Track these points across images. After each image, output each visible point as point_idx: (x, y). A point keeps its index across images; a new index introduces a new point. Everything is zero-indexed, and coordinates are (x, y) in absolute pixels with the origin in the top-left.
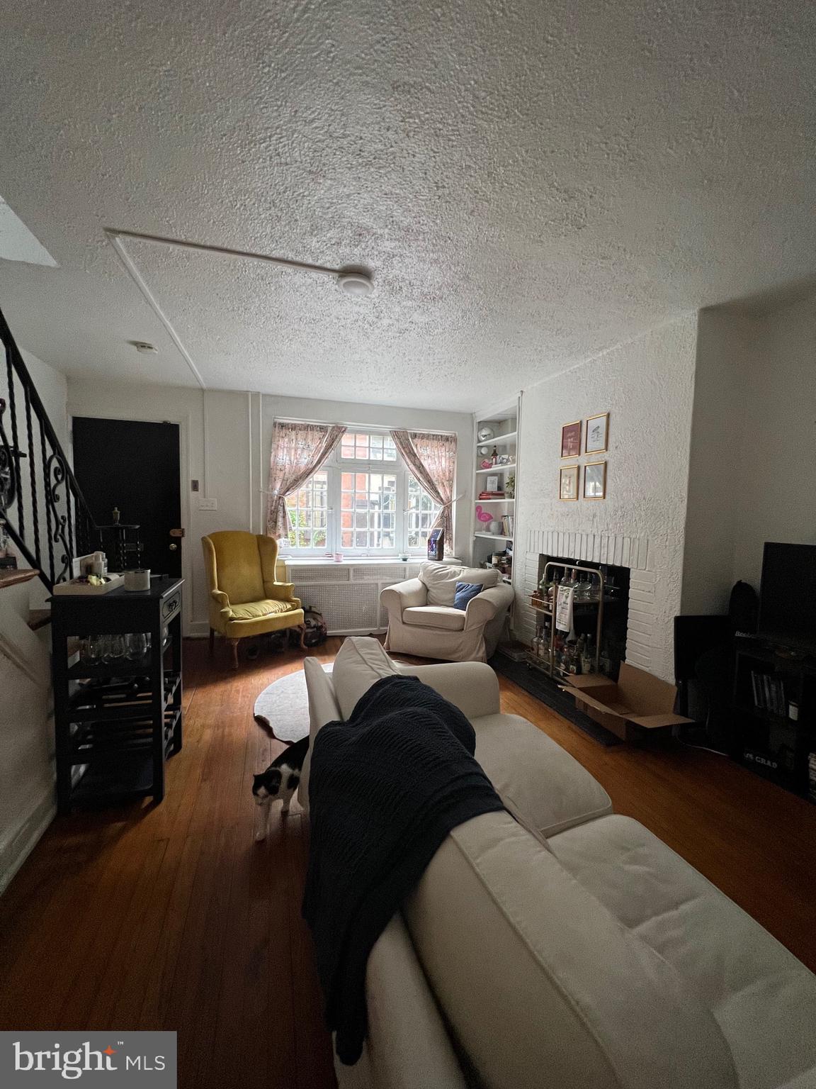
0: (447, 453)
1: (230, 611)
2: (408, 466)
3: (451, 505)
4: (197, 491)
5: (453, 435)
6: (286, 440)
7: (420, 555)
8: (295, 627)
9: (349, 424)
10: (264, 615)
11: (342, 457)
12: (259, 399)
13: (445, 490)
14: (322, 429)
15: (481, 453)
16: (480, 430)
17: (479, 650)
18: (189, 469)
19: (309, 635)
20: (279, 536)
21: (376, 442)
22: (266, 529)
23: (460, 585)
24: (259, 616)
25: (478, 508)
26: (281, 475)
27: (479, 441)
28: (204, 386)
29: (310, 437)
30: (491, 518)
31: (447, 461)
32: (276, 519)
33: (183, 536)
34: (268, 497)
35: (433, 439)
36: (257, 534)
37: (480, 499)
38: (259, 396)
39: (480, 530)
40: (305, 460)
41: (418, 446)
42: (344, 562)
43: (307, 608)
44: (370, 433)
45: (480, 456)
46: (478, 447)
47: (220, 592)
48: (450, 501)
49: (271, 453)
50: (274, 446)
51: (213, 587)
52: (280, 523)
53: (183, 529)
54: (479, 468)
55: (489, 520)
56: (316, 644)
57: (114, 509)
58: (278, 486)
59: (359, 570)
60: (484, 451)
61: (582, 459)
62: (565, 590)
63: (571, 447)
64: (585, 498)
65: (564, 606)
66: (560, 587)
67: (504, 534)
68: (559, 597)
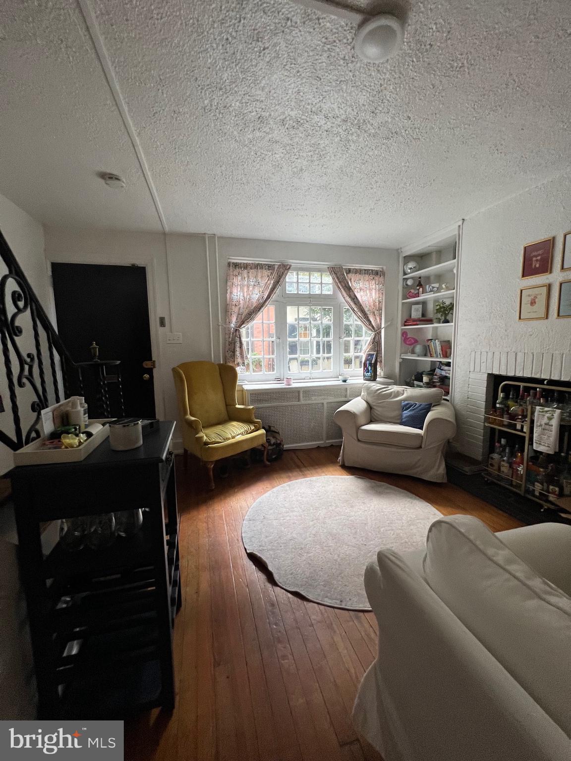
0: (377, 286)
1: (205, 435)
2: (344, 298)
3: (380, 332)
4: (164, 326)
5: (381, 269)
6: (239, 278)
7: (356, 376)
8: (259, 445)
9: (292, 262)
10: (233, 437)
11: (287, 292)
12: (215, 240)
13: (376, 319)
14: (270, 267)
15: (407, 285)
16: (405, 263)
17: (439, 467)
18: (157, 307)
19: (270, 452)
20: (238, 365)
21: (316, 277)
22: (225, 358)
23: (408, 404)
24: (229, 439)
25: (404, 334)
26: (236, 310)
27: (405, 274)
28: (167, 229)
29: (259, 274)
30: (416, 341)
31: (377, 293)
32: (234, 349)
33: (154, 367)
34: (226, 330)
35: (365, 274)
36: (217, 362)
37: (405, 326)
38: (215, 238)
39: (406, 353)
40: (256, 296)
41: (352, 280)
42: (294, 385)
43: (267, 428)
44: (310, 270)
45: (406, 287)
46: (404, 279)
47: (193, 418)
48: (380, 328)
49: (227, 290)
50: (229, 284)
51: (186, 413)
52: (238, 353)
53: (154, 361)
54: (405, 297)
55: (414, 343)
56: (276, 459)
57: (92, 344)
58: (234, 320)
59: (308, 392)
60: (410, 282)
61: (556, 276)
62: (547, 411)
63: (537, 265)
64: (559, 316)
65: (544, 429)
66: (538, 408)
67: (431, 356)
68: (538, 418)
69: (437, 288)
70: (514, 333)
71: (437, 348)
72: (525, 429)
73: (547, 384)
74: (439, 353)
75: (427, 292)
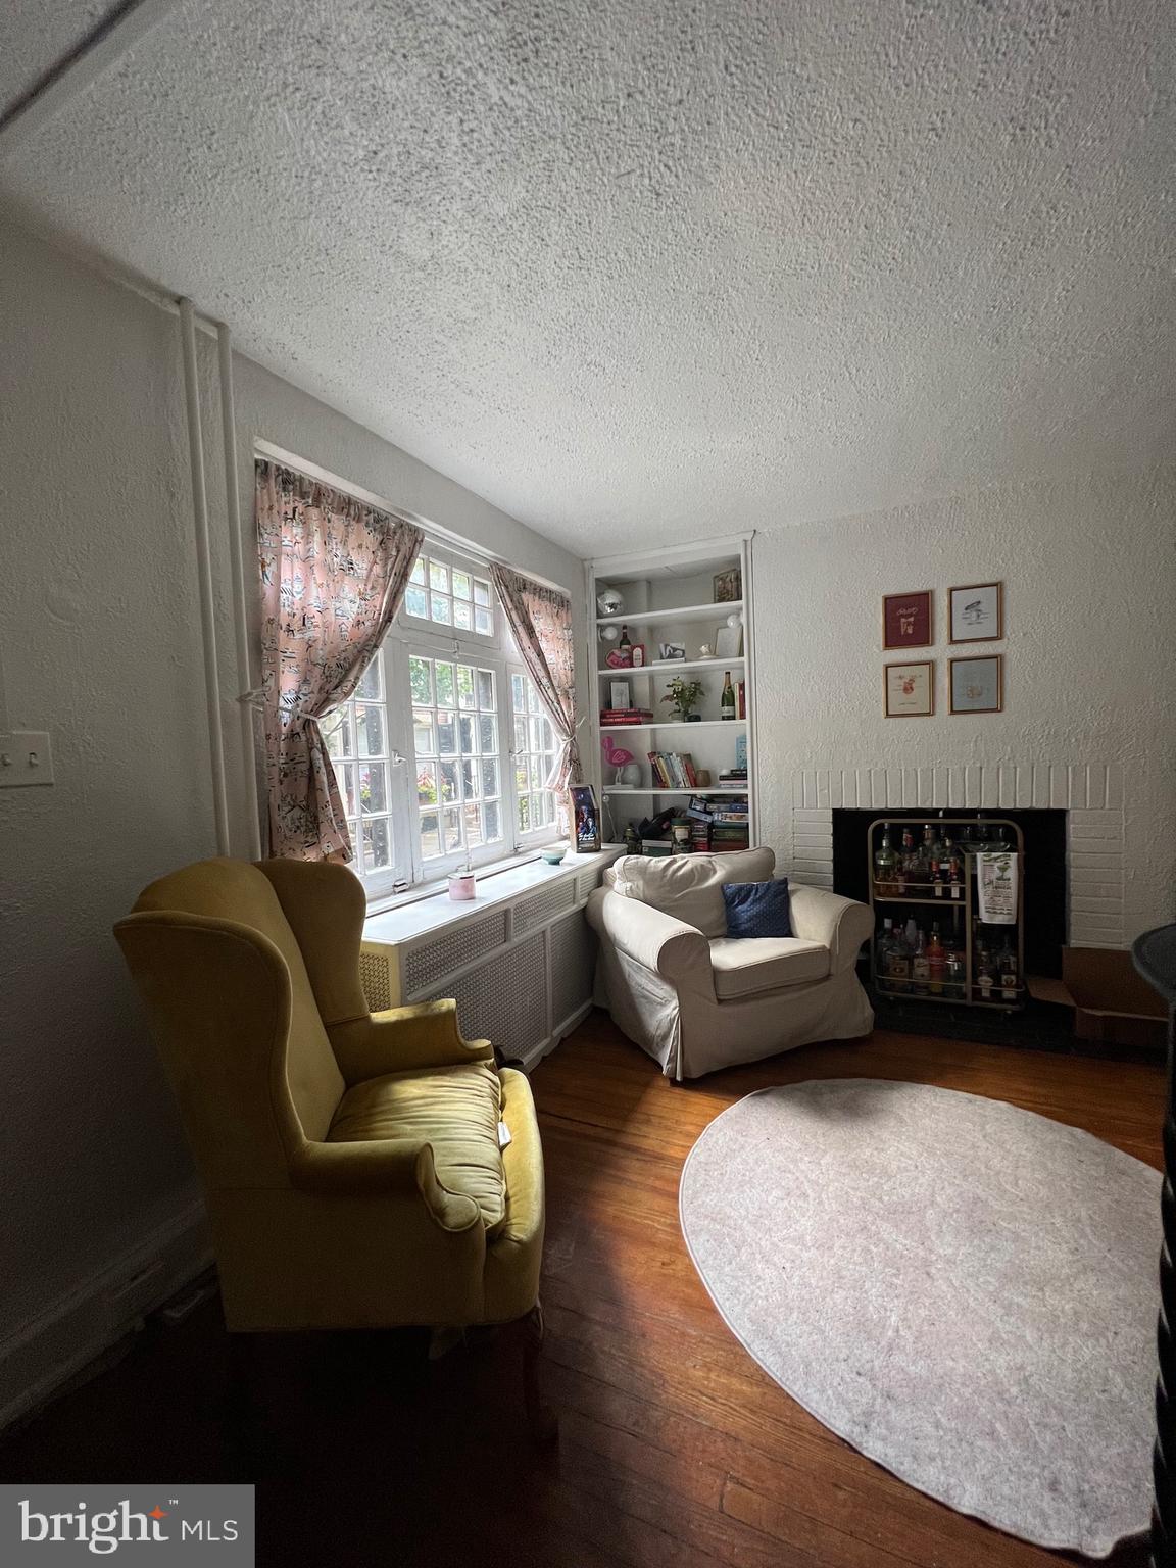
0: (565, 632)
5: (569, 597)
9: (427, 525)
11: (410, 615)
14: (379, 521)
15: (605, 638)
16: (600, 594)
23: (739, 889)
25: (605, 741)
27: (600, 615)
29: (353, 538)
30: (629, 758)
31: (567, 648)
32: (311, 797)
35: (546, 599)
37: (605, 724)
41: (535, 612)
45: (603, 644)
46: (598, 625)
54: (602, 665)
55: (625, 761)
60: (611, 634)
61: (940, 651)
62: (996, 859)
63: (910, 631)
64: (953, 712)
65: (999, 884)
66: (980, 856)
67: (664, 786)
68: (984, 871)
69: (683, 651)
70: (878, 736)
71: (676, 769)
72: (955, 894)
73: (945, 817)
74: (681, 779)
75: (662, 658)
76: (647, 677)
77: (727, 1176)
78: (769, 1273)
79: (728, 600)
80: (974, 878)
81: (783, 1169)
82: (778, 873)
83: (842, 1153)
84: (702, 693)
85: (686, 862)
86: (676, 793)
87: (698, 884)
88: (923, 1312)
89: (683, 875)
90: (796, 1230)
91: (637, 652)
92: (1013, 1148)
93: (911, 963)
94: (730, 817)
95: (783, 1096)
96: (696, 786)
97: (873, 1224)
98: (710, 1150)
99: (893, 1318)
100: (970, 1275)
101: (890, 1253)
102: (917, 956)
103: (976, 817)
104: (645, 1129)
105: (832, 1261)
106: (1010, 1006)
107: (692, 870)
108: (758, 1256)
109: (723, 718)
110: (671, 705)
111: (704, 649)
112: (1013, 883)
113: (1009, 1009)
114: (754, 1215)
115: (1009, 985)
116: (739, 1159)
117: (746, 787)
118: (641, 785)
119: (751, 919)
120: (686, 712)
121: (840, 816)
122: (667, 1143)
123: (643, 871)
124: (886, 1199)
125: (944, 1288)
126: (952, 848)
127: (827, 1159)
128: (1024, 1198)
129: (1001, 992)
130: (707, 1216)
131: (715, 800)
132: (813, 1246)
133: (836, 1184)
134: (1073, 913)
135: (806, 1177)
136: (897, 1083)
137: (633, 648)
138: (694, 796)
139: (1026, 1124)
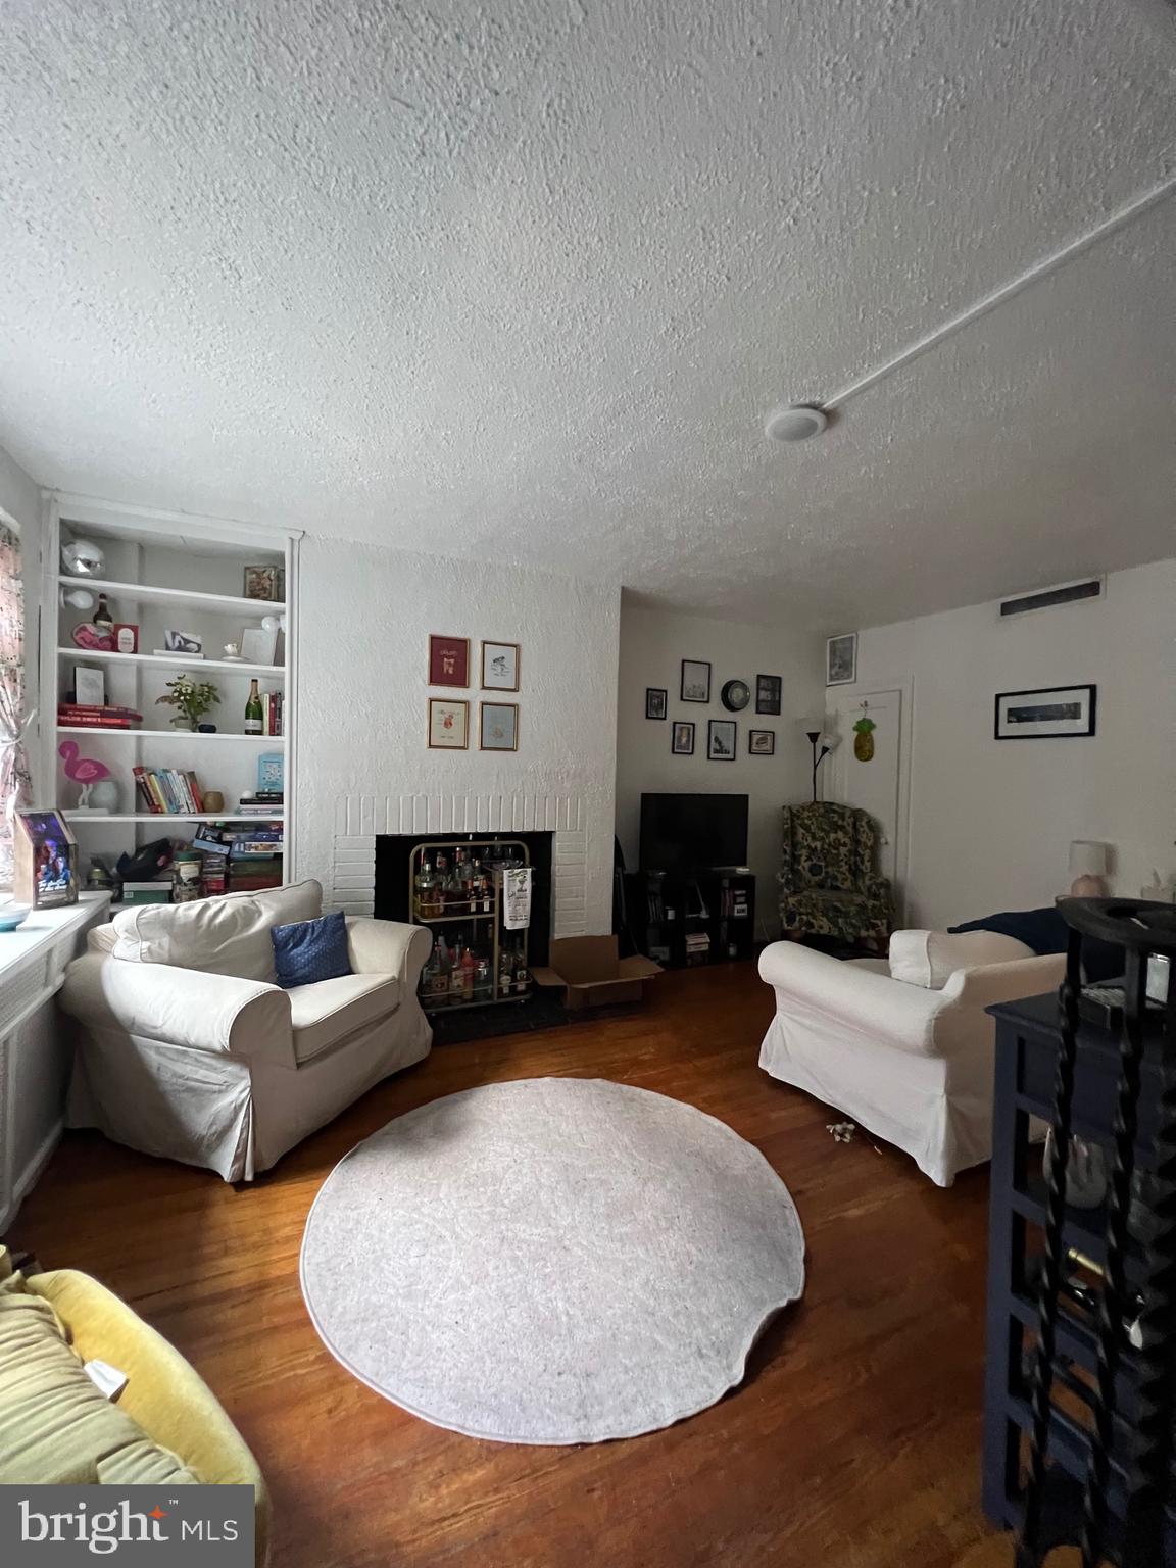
5: (18, 533)
15: (69, 605)
16: (65, 541)
25: (67, 748)
27: (66, 570)
37: (64, 724)
45: (68, 611)
46: (60, 582)
54: (66, 640)
55: (98, 776)
60: (81, 601)
61: (473, 693)
62: (517, 874)
63: (451, 672)
64: (482, 749)
65: (517, 897)
66: (506, 872)
67: (156, 810)
68: (509, 885)
69: (199, 645)
70: (421, 765)
71: (175, 789)
72: (486, 908)
73: (473, 840)
74: (182, 802)
75: (168, 648)
76: (135, 667)
77: (356, 1263)
78: (445, 1339)
79: (265, 599)
80: (502, 891)
81: (409, 1223)
82: (328, 909)
83: (453, 1178)
84: (217, 700)
85: (224, 906)
86: (179, 820)
87: (241, 931)
88: (576, 1284)
89: (222, 924)
90: (451, 1278)
91: (125, 634)
92: (569, 1113)
93: (450, 976)
94: (256, 848)
95: (374, 1147)
96: (204, 811)
97: (508, 1230)
98: (324, 1244)
99: (560, 1304)
100: (589, 1231)
101: (532, 1248)
102: (455, 969)
103: (493, 840)
104: (227, 1262)
105: (493, 1287)
106: (522, 997)
107: (233, 916)
108: (429, 1328)
109: (247, 732)
110: (173, 710)
111: (229, 648)
112: (528, 893)
113: (522, 999)
114: (404, 1288)
115: (522, 979)
116: (360, 1237)
117: (281, 812)
118: (118, 809)
119: (309, 961)
120: (194, 721)
121: (383, 843)
122: (264, 1264)
123: (168, 924)
124: (507, 1202)
125: (580, 1253)
126: (480, 866)
127: (444, 1189)
128: (591, 1148)
129: (516, 986)
130: (355, 1321)
131: (232, 828)
132: (471, 1283)
133: (463, 1211)
134: (557, 912)
135: (434, 1218)
136: (467, 1092)
137: (118, 627)
138: (205, 823)
139: (568, 1089)
